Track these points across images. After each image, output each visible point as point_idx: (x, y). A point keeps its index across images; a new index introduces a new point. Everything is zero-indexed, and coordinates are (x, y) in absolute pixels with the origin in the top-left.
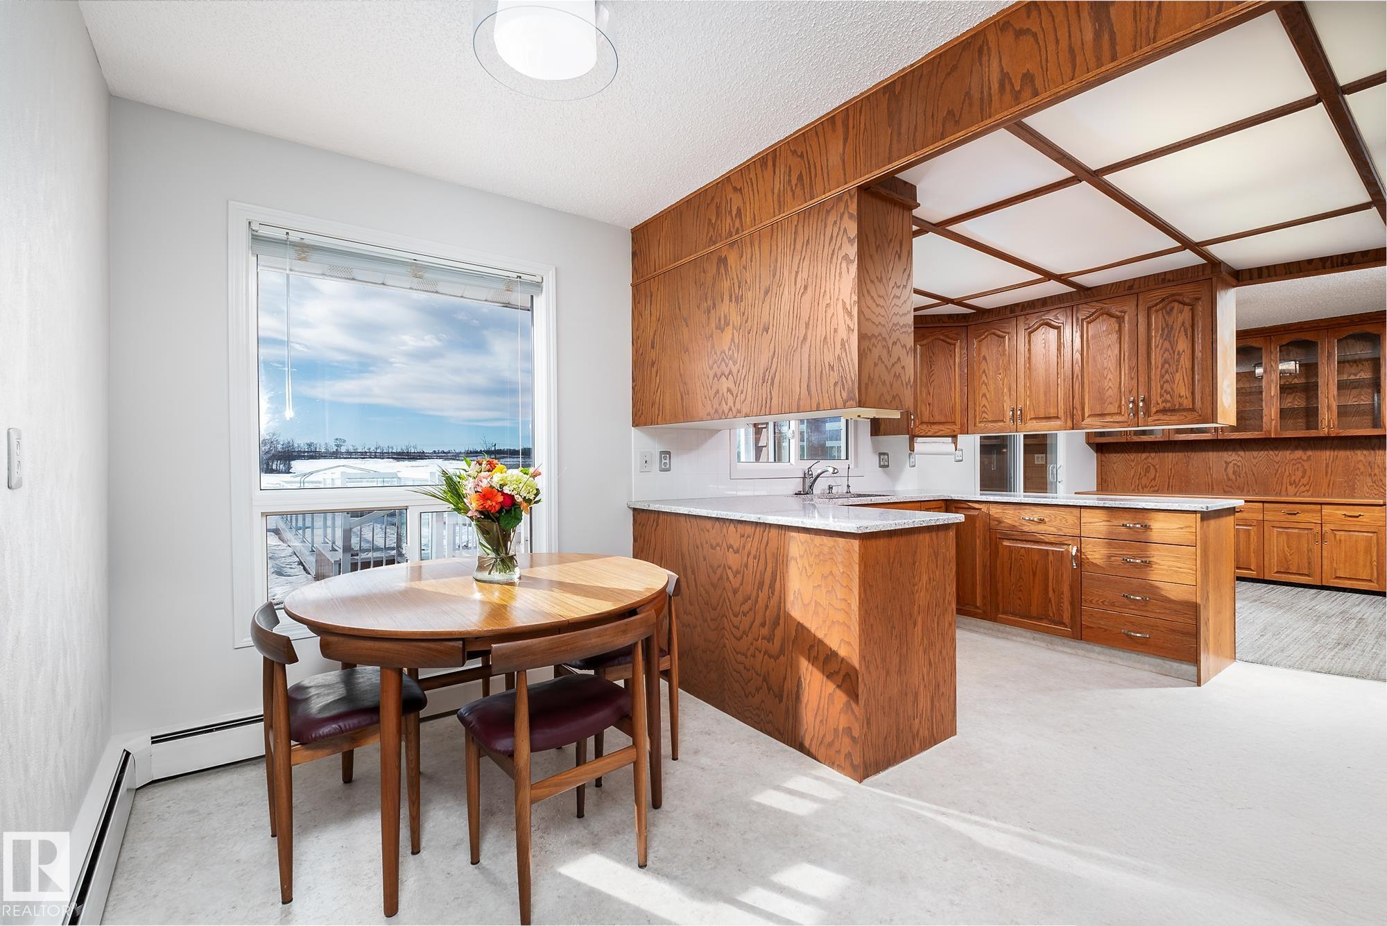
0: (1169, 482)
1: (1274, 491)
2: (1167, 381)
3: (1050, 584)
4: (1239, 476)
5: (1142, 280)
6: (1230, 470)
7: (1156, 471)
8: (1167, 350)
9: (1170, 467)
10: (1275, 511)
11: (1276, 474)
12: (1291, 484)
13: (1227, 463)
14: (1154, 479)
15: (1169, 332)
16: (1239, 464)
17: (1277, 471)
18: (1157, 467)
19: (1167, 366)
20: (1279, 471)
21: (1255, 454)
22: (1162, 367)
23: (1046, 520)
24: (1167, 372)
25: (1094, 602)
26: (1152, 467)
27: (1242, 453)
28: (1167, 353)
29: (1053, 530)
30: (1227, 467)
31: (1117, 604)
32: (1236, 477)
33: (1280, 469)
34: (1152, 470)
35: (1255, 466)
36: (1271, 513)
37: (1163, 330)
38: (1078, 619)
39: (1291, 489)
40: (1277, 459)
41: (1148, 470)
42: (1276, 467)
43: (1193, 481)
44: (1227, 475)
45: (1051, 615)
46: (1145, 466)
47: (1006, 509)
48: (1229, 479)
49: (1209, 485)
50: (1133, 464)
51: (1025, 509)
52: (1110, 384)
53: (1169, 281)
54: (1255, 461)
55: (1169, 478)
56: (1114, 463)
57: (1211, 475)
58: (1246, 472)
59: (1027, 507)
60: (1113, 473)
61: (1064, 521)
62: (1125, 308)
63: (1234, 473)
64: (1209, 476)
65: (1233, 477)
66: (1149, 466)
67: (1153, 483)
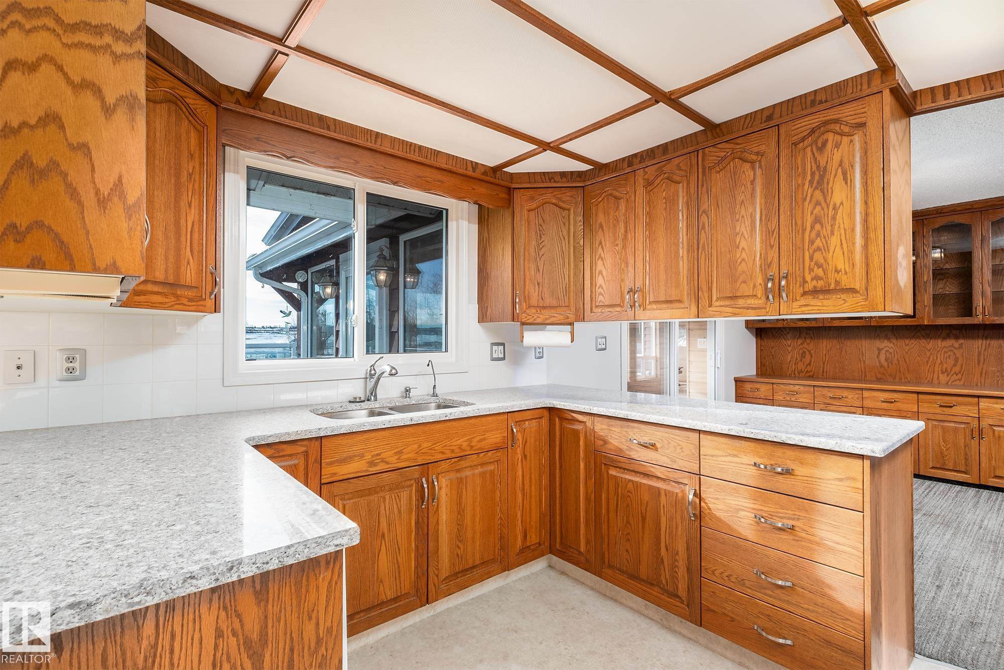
0: (823, 368)
1: (926, 379)
2: (819, 249)
3: (663, 537)
4: (892, 364)
5: (785, 107)
6: (882, 357)
7: (812, 357)
8: (818, 203)
9: (824, 353)
10: (930, 402)
11: (927, 362)
12: (943, 373)
13: (879, 350)
14: (810, 364)
15: (822, 177)
16: (891, 350)
17: (929, 358)
18: (812, 352)
19: (818, 226)
20: (931, 359)
21: (907, 341)
22: (812, 228)
23: (658, 445)
24: (818, 235)
25: (717, 573)
26: (807, 353)
27: (894, 341)
28: (818, 208)
29: (664, 460)
30: (879, 353)
31: (747, 583)
32: (888, 365)
33: (931, 356)
34: (808, 356)
35: (907, 353)
36: (925, 405)
37: (813, 174)
38: (697, 594)
39: (944, 378)
40: (929, 347)
41: (803, 355)
42: (928, 355)
43: (846, 368)
44: (880, 362)
45: (664, 582)
46: (801, 352)
47: (612, 426)
48: (881, 366)
49: (862, 372)
50: (790, 349)
51: (634, 427)
52: (744, 255)
53: (821, 102)
54: (907, 349)
55: (824, 364)
56: (772, 348)
57: (864, 362)
58: (898, 360)
59: (636, 425)
60: (771, 357)
61: (679, 450)
62: (763, 148)
63: (887, 359)
64: (862, 363)
65: (885, 364)
66: (804, 352)
67: (809, 368)
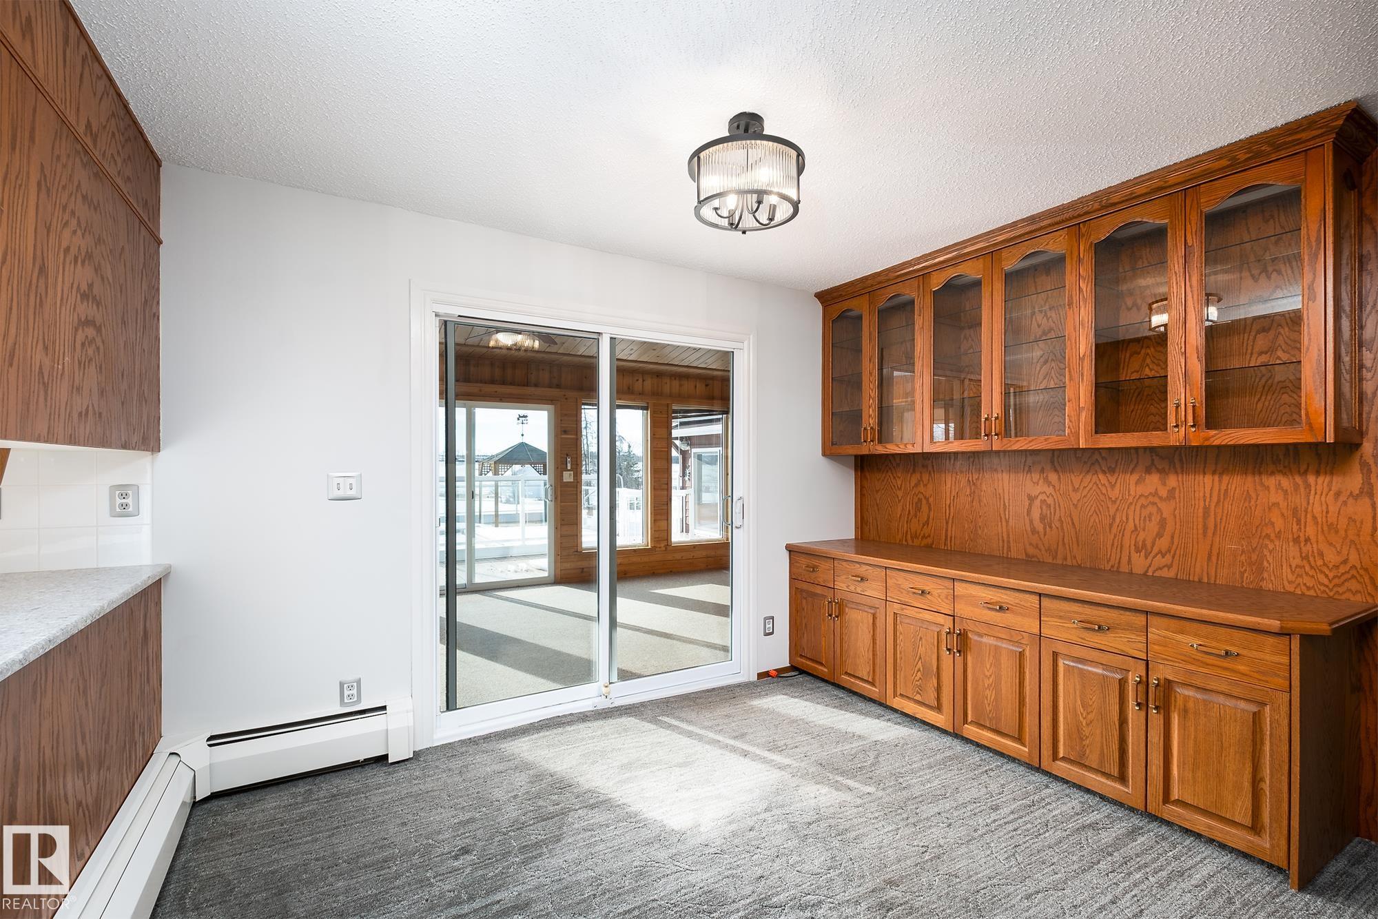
0: (947, 530)
4: (1051, 527)
6: (1036, 514)
7: (930, 509)
9: (948, 503)
10: (1061, 617)
11: (1111, 526)
12: (1138, 551)
13: (1031, 499)
14: (927, 523)
16: (1050, 501)
17: (1114, 519)
18: (931, 500)
20: (1118, 520)
26: (924, 502)
30: (1030, 505)
32: (1045, 528)
33: (1118, 514)
34: (925, 508)
35: (1075, 506)
36: (1054, 622)
39: (1139, 562)
40: (1114, 493)
41: (918, 506)
42: (1112, 512)
43: (980, 532)
44: (1031, 522)
46: (916, 500)
48: (1034, 531)
49: (1003, 541)
50: (900, 494)
54: (1075, 497)
55: (947, 523)
56: (877, 491)
57: (1007, 522)
58: (1060, 520)
60: (876, 508)
63: (1042, 518)
64: (1004, 524)
65: (1039, 527)
66: (920, 500)
67: (926, 531)
